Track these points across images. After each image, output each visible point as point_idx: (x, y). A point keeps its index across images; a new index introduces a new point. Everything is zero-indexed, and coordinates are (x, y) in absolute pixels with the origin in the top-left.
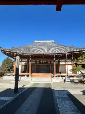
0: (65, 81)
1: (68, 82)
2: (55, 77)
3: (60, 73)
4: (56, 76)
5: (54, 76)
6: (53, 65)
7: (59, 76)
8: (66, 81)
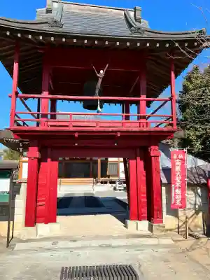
0: (115, 189)
1: (120, 190)
2: (99, 184)
3: (109, 177)
4: (102, 183)
5: (97, 182)
6: (96, 162)
7: (106, 183)
8: (117, 188)
